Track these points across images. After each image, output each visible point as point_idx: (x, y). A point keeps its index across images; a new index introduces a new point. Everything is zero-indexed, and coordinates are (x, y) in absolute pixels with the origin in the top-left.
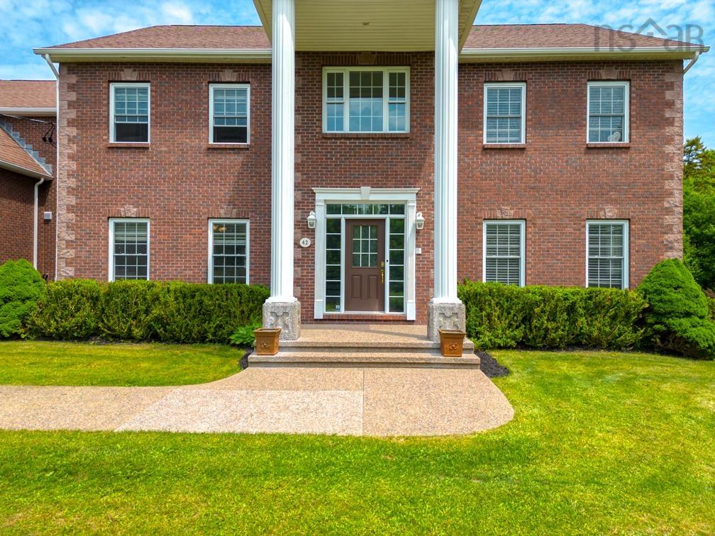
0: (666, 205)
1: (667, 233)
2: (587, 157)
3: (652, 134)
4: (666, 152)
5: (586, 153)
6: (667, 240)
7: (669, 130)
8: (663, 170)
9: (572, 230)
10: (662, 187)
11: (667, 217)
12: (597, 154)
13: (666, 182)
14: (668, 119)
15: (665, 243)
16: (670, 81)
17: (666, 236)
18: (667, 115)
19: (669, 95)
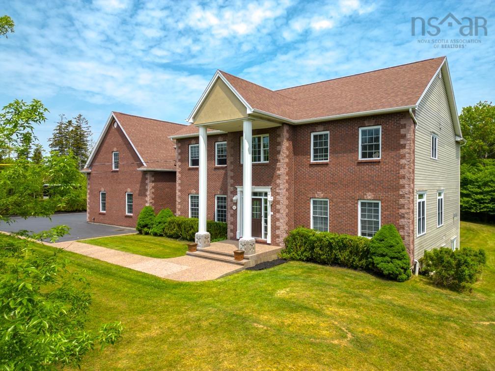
0: (401, 193)
1: (401, 209)
2: (358, 167)
3: (393, 154)
4: (401, 163)
5: (357, 165)
6: (401, 212)
7: (402, 151)
8: (399, 173)
9: (351, 205)
10: (398, 183)
11: (401, 199)
12: (363, 165)
13: (401, 180)
14: (402, 145)
15: (400, 214)
16: (403, 123)
17: (400, 210)
18: (402, 143)
19: (403, 131)
